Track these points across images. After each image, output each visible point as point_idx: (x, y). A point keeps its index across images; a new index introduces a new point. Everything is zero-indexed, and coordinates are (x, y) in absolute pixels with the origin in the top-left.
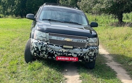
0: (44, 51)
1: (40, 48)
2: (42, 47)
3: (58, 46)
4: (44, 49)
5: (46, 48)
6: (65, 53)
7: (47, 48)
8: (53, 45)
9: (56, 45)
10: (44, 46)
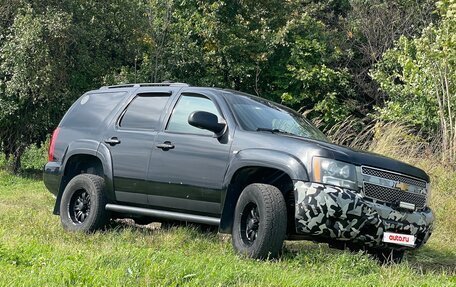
0: (356, 217)
1: (345, 209)
2: (351, 207)
3: (382, 204)
4: (358, 211)
5: (363, 209)
6: (399, 224)
7: (365, 208)
8: (372, 201)
9: (377, 202)
10: (359, 204)
